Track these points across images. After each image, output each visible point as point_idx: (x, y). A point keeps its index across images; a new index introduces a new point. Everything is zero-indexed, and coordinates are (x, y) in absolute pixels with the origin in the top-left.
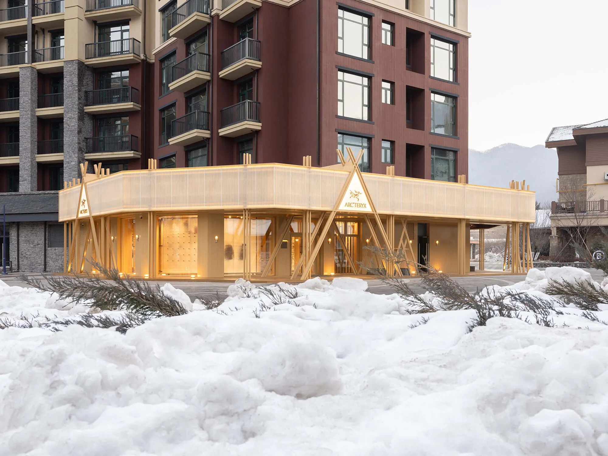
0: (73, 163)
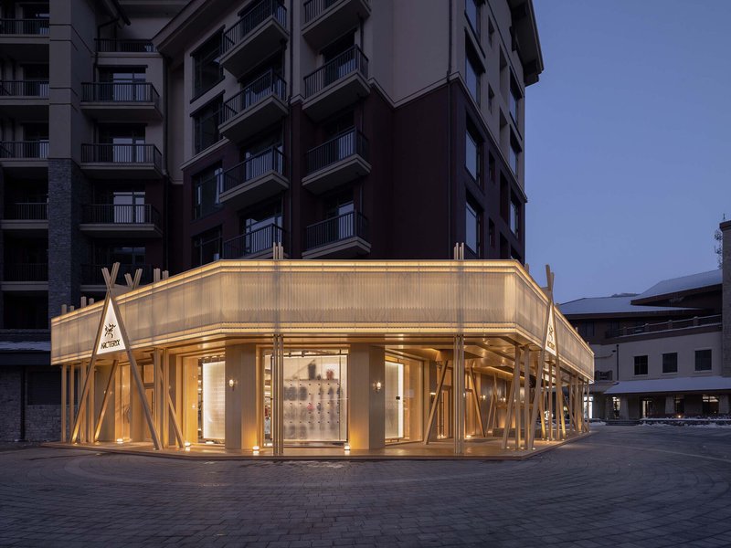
0: (64, 294)
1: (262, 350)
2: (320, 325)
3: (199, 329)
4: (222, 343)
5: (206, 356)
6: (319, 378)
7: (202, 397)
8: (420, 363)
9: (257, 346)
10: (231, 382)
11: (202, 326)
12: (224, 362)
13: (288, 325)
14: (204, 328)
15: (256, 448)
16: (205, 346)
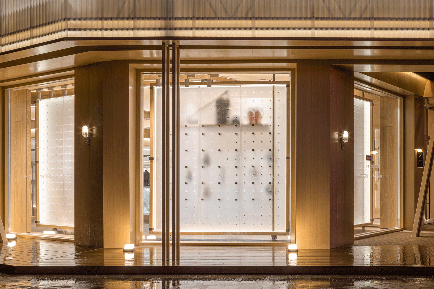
1: (138, 72)
2: (249, 23)
3: (28, 34)
4: (70, 60)
5: (44, 86)
6: (236, 122)
7: (36, 156)
8: (399, 100)
9: (132, 66)
10: (85, 129)
11: (32, 28)
12: (72, 97)
13: (189, 23)
14: (36, 32)
15: (130, 246)
16: (42, 66)
